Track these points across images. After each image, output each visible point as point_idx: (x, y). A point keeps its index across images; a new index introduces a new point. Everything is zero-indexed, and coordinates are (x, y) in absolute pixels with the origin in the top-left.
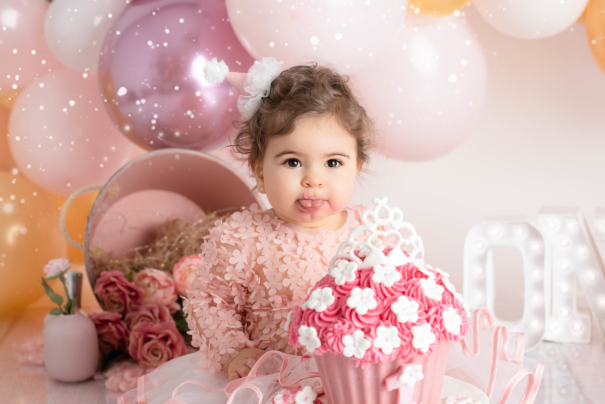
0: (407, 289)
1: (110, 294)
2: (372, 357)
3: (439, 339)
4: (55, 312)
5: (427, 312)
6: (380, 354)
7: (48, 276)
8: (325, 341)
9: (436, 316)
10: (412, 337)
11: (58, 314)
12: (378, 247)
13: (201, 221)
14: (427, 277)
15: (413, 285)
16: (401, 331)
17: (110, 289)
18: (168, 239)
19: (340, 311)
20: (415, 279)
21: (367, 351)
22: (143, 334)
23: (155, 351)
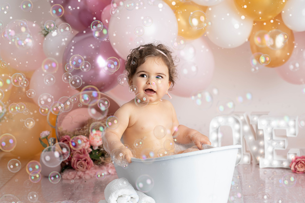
7: (42, 137)
22: (77, 159)
23: (81, 165)
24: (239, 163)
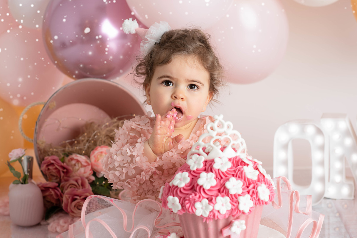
0: (235, 172)
1: (51, 171)
2: (213, 215)
3: (256, 204)
4: (16, 183)
5: (248, 187)
6: (219, 214)
7: (11, 160)
8: (184, 206)
9: (254, 189)
10: (239, 203)
11: (18, 184)
12: (217, 146)
13: (107, 124)
14: (248, 165)
15: (239, 170)
16: (232, 199)
17: (50, 167)
18: (87, 135)
19: (193, 187)
20: (240, 166)
21: (210, 212)
22: (71, 197)
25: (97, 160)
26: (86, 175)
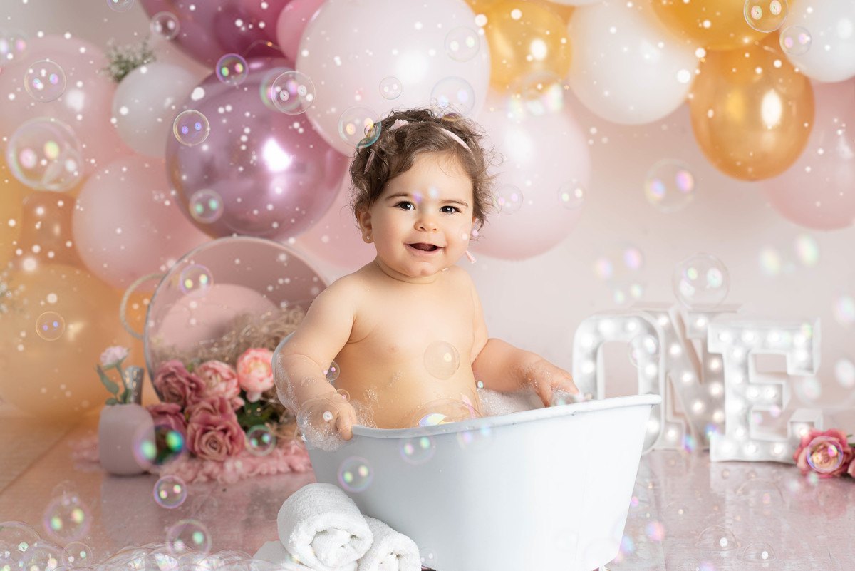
1: (170, 386)
7: (105, 365)
11: (114, 404)
13: (269, 314)
17: (169, 380)
18: (236, 332)
22: (202, 427)
23: (213, 443)
24: (655, 446)
25: (247, 371)
26: (228, 395)
